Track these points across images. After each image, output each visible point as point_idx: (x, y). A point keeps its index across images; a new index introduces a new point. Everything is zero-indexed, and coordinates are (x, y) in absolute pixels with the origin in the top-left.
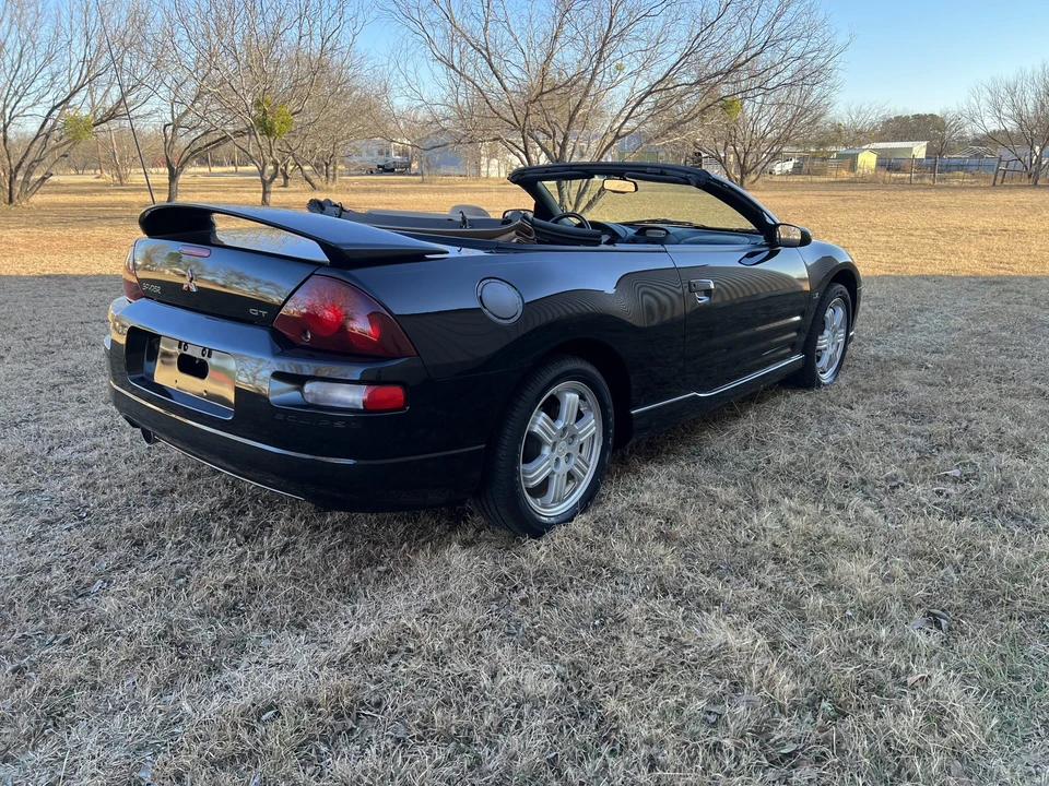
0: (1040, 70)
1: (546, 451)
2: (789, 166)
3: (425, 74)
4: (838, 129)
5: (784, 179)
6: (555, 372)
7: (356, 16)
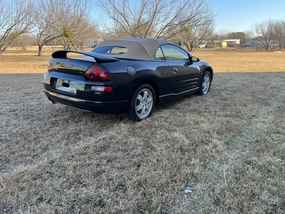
0: (268, 20)
1: (141, 103)
2: (204, 46)
3: (108, 21)
4: (217, 36)
5: (202, 49)
6: (143, 86)
7: (90, 6)
